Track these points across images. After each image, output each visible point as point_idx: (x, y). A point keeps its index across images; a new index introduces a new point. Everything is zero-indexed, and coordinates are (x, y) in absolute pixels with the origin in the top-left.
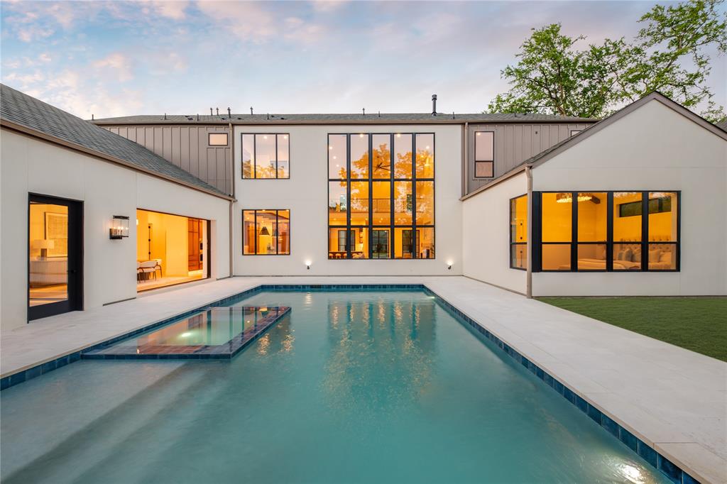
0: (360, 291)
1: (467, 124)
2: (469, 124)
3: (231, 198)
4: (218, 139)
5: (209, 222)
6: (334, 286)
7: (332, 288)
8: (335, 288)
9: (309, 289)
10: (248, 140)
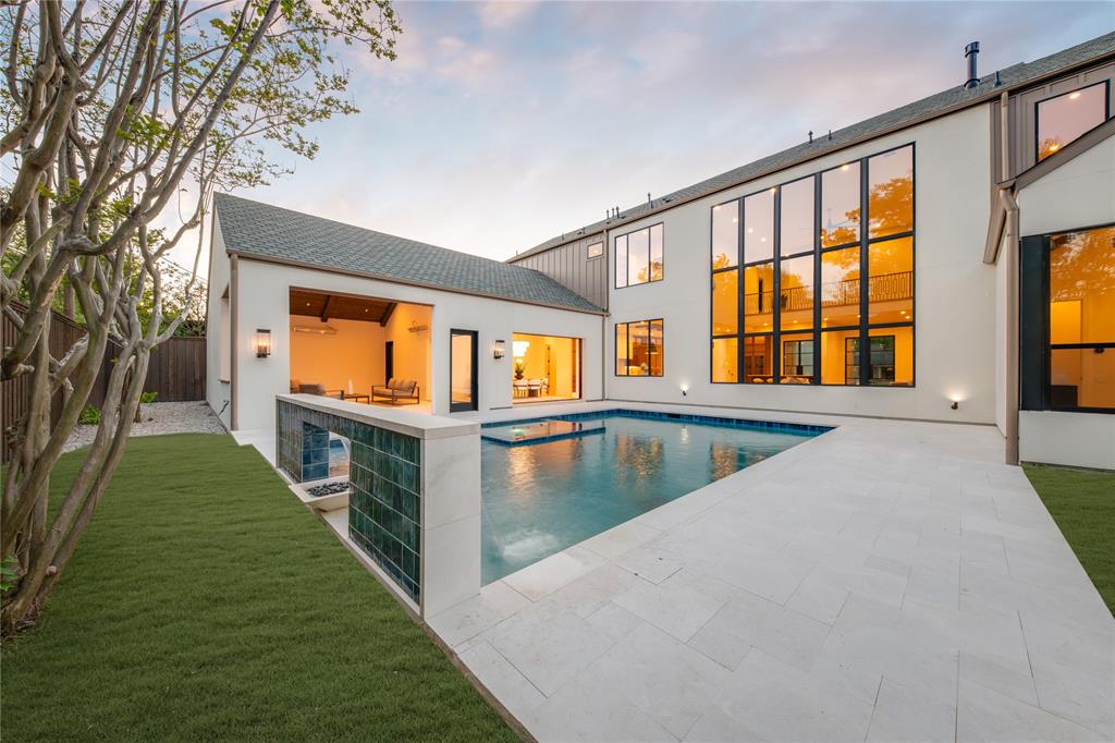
0: (732, 427)
1: (1005, 95)
2: (1012, 93)
3: (604, 312)
4: (596, 250)
5: (580, 340)
6: (696, 417)
7: (694, 420)
8: (697, 420)
9: (666, 418)
10: (621, 242)
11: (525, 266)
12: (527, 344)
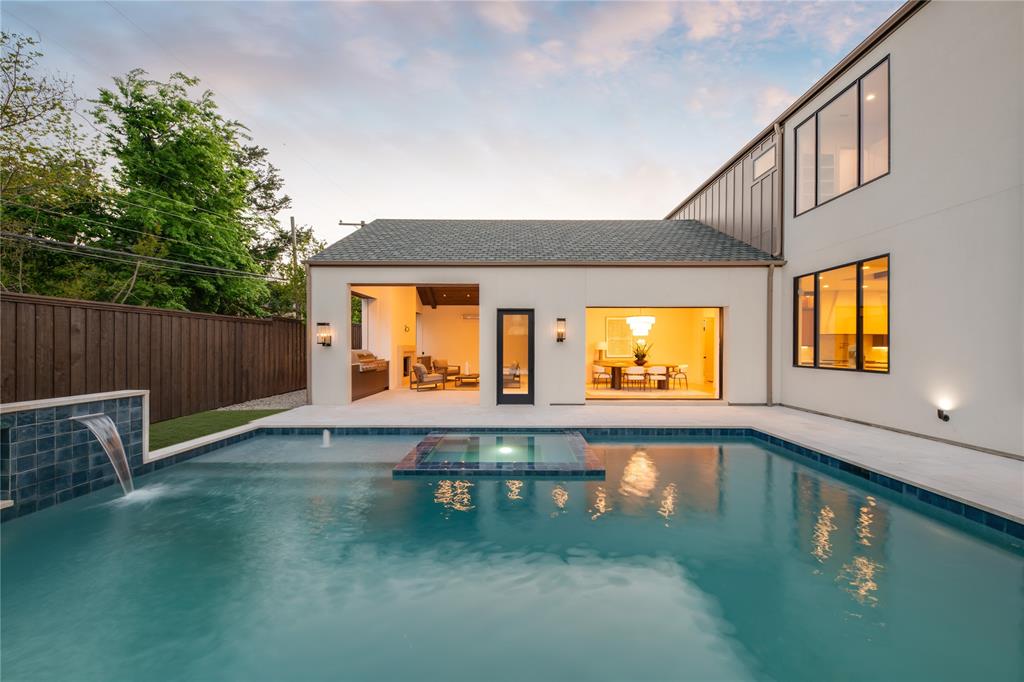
5: (721, 310)
11: (682, 218)
12: (652, 320)
